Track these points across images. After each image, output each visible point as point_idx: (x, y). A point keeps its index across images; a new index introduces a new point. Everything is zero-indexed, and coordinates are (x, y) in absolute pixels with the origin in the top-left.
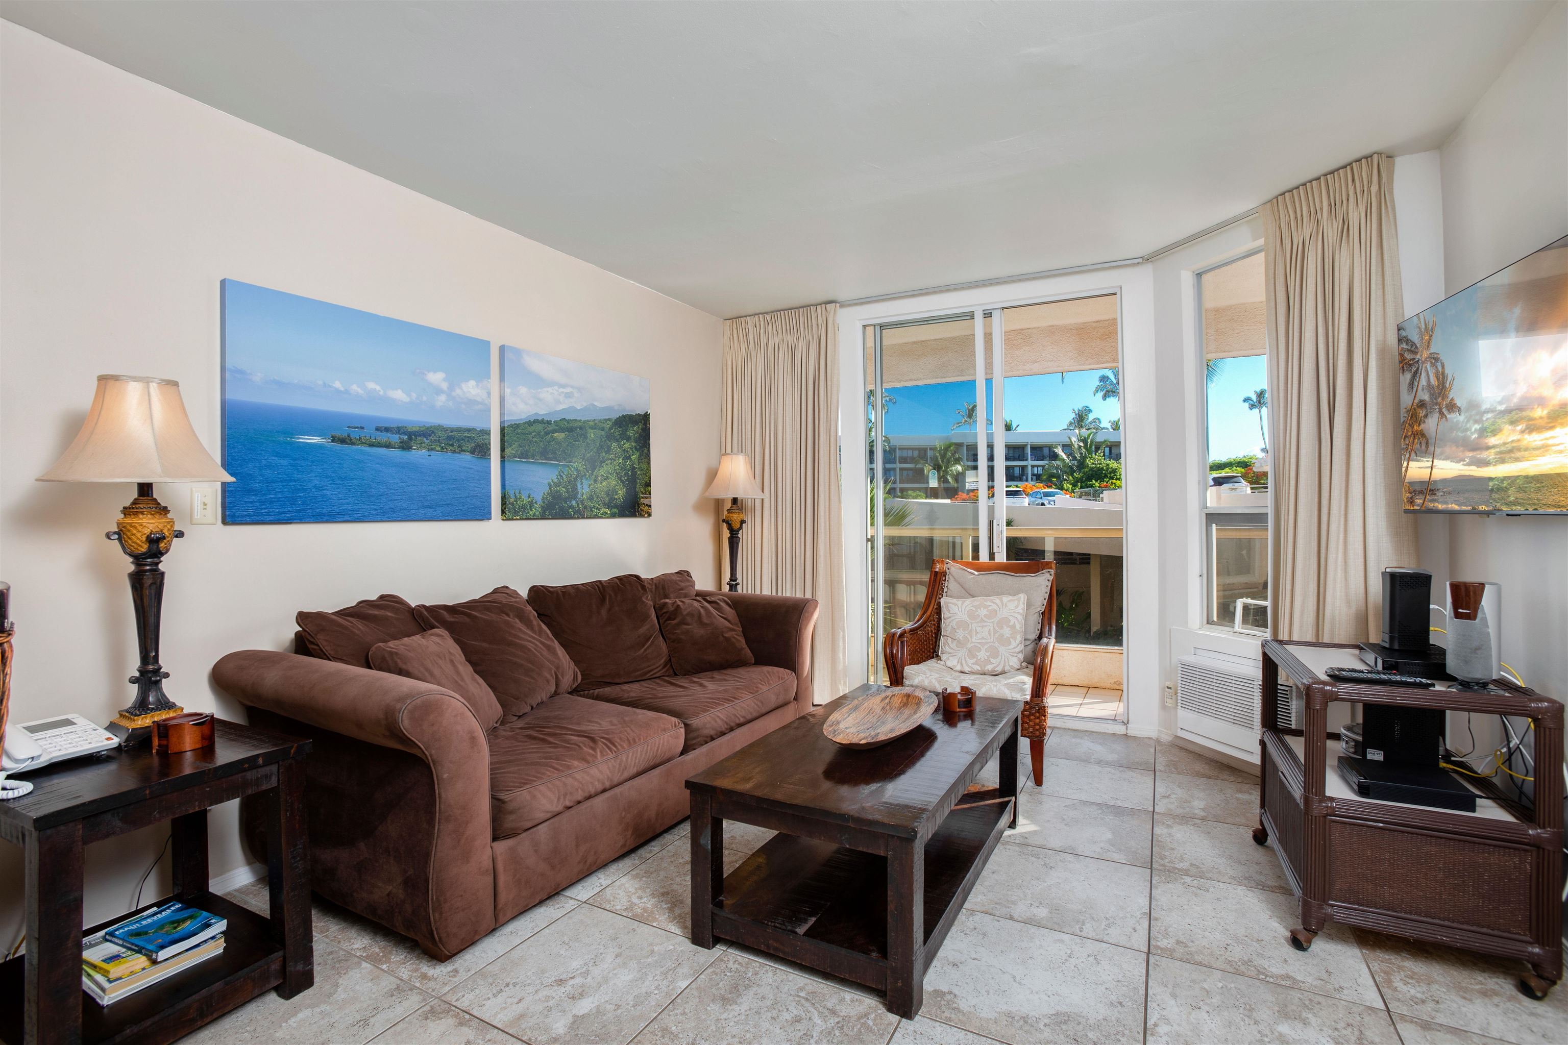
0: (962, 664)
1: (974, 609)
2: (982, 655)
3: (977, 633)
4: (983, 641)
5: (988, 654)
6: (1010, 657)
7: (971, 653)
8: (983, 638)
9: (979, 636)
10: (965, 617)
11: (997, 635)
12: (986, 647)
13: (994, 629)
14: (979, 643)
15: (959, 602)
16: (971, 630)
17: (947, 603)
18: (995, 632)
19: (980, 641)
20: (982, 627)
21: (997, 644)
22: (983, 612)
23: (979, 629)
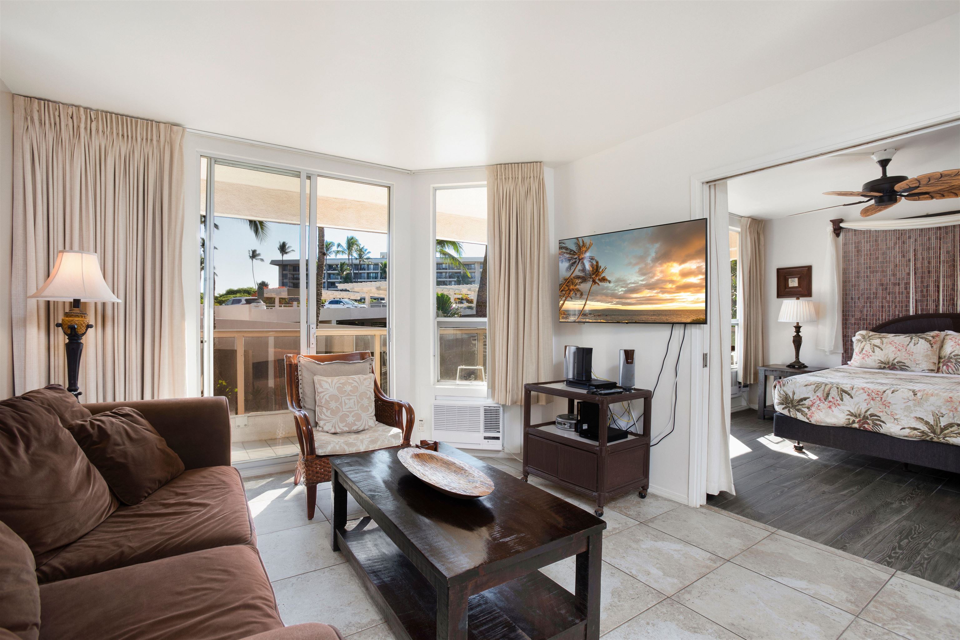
0: (335, 428)
1: (341, 386)
2: (350, 419)
3: (346, 404)
4: (351, 410)
5: (354, 419)
6: (369, 420)
7: (343, 419)
8: (350, 408)
9: (347, 406)
10: (336, 392)
11: (360, 405)
12: (353, 414)
13: (357, 400)
14: (348, 411)
15: (329, 380)
16: (341, 402)
17: (319, 381)
18: (358, 402)
19: (348, 410)
20: (349, 399)
21: (360, 412)
22: (348, 388)
23: (347, 401)
